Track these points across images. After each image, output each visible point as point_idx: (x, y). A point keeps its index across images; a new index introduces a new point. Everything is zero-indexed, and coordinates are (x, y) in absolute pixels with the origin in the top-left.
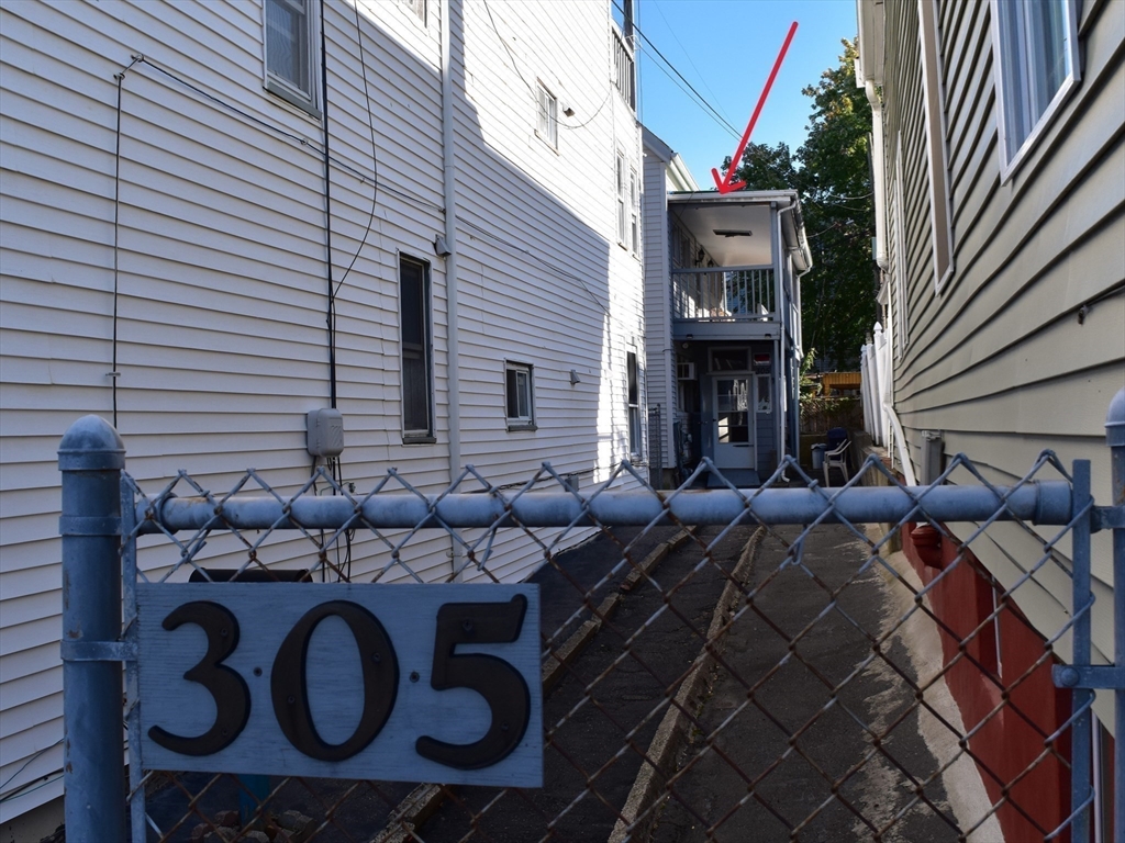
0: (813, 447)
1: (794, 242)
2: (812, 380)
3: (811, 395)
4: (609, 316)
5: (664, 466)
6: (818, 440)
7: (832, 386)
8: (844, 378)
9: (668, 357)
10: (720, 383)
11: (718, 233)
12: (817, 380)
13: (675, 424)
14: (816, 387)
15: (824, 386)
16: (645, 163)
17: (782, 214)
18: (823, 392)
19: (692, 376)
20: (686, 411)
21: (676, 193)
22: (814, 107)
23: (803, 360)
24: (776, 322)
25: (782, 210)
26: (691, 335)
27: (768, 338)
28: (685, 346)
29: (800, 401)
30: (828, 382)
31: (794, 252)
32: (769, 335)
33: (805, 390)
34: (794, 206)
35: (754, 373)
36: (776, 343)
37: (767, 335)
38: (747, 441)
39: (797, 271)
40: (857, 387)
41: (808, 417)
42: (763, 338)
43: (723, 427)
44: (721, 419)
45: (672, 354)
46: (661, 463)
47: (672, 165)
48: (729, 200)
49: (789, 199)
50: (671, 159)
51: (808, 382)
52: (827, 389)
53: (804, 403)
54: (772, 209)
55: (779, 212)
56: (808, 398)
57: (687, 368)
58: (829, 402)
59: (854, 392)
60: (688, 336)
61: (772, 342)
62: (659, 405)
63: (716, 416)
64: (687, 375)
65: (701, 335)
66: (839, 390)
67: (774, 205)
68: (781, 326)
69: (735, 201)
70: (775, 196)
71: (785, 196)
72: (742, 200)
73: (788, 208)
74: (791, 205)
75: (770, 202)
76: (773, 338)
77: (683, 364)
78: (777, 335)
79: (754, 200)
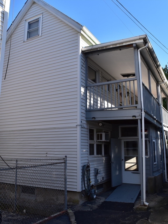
5: (68, 190)
9: (79, 128)
10: (125, 142)
11: (124, 76)
13: (83, 167)
17: (140, 51)
19: (104, 139)
24: (139, 109)
25: (140, 49)
26: (94, 118)
27: (134, 118)
28: (100, 124)
32: (135, 116)
36: (139, 121)
37: (133, 116)
38: (138, 170)
42: (131, 118)
45: (82, 128)
47: (82, 32)
48: (111, 47)
49: (142, 41)
50: (81, 29)
54: (135, 48)
57: (101, 135)
61: (137, 120)
62: (66, 156)
63: (123, 158)
64: (101, 139)
65: (99, 117)
67: (134, 45)
68: (142, 111)
69: (114, 46)
70: (135, 40)
71: (140, 39)
72: (118, 45)
73: (144, 47)
74: (145, 46)
75: (132, 44)
76: (137, 118)
77: (100, 133)
78: (139, 116)
79: (124, 44)
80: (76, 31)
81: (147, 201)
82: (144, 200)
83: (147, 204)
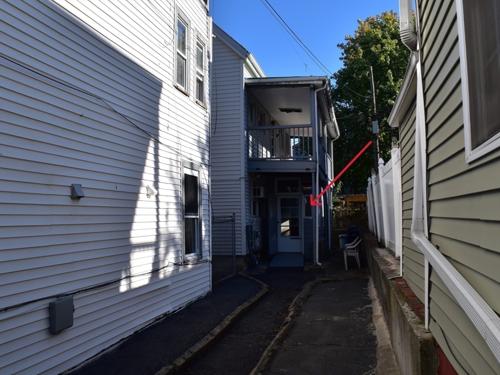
0: (340, 236)
1: (328, 118)
2: (340, 199)
3: (339, 207)
4: (157, 142)
5: (237, 254)
6: (343, 232)
7: (350, 202)
8: (357, 198)
9: (243, 182)
10: (282, 200)
11: (283, 110)
12: (343, 199)
13: (247, 227)
14: (342, 203)
15: (346, 202)
16: (213, 41)
17: (317, 92)
18: (346, 205)
19: (262, 195)
20: (259, 217)
21: (250, 79)
22: (343, 54)
23: (335, 187)
24: (313, 161)
25: (318, 90)
26: (259, 169)
27: (308, 171)
28: (258, 176)
29: (333, 210)
30: (349, 200)
31: (328, 124)
32: (309, 169)
33: (335, 204)
34: (325, 87)
35: (302, 194)
36: (313, 175)
37: (307, 169)
38: (298, 235)
39: (330, 138)
40: (365, 203)
41: (338, 219)
42: (304, 171)
43: (285, 226)
44: (283, 222)
45: (246, 181)
46: (235, 252)
47: (247, 60)
48: (283, 83)
49: (321, 82)
50: (247, 56)
51: (338, 200)
52: (348, 203)
53: (335, 211)
54: (311, 89)
55: (316, 91)
56: (338, 209)
57: (259, 190)
58: (349, 211)
59: (362, 205)
60: (257, 169)
61: (311, 174)
62: (234, 214)
63: (279, 220)
64: (259, 194)
65: (265, 169)
66: (355, 204)
67: (312, 86)
68: (316, 164)
69: (287, 83)
70: (313, 81)
71: (319, 80)
72: (292, 83)
73: (322, 89)
74: (323, 87)
75: (310, 84)
76: (311, 171)
77: (257, 188)
78: (314, 169)
79: (300, 83)
80: (238, 55)
81: (319, 262)
82: (317, 260)
83: (320, 264)
